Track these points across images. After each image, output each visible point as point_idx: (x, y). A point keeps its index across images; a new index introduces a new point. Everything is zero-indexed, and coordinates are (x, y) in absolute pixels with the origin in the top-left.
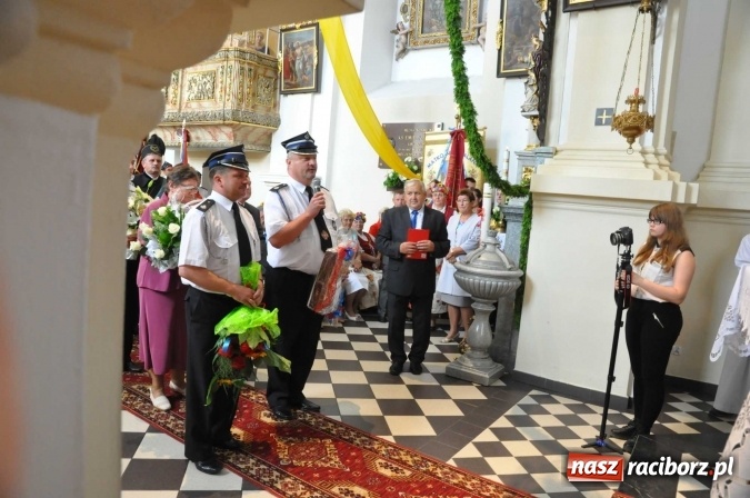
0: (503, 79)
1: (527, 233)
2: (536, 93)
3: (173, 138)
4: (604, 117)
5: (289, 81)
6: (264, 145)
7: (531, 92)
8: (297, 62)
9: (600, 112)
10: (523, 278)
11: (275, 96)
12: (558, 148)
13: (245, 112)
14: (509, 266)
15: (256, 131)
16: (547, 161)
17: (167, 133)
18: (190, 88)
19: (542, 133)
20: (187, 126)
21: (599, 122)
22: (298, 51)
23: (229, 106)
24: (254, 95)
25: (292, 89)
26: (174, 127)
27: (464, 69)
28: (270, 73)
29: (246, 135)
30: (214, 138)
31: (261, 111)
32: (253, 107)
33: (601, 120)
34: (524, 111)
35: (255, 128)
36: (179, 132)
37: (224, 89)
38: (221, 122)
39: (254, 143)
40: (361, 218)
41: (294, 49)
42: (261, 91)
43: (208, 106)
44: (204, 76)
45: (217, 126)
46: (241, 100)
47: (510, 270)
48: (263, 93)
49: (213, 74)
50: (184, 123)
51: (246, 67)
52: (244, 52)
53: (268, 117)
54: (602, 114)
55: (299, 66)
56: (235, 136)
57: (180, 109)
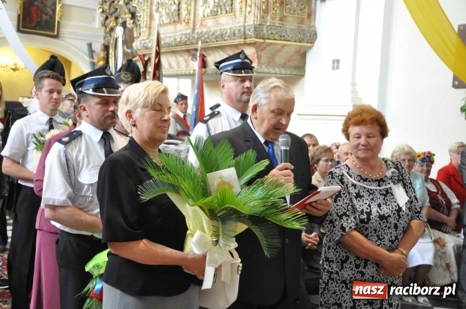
3: (187, 65)
6: (295, 68)
11: (309, 3)
15: (286, 49)
17: (181, 59)
20: (202, 49)
23: (251, 21)
24: (281, 3)
26: (188, 51)
29: (273, 56)
31: (291, 24)
32: (281, 19)
35: (285, 45)
36: (194, 57)
38: (242, 41)
39: (284, 66)
40: (428, 159)
43: (226, 23)
46: (266, 11)
50: (200, 44)
53: (300, 31)
57: (194, 29)
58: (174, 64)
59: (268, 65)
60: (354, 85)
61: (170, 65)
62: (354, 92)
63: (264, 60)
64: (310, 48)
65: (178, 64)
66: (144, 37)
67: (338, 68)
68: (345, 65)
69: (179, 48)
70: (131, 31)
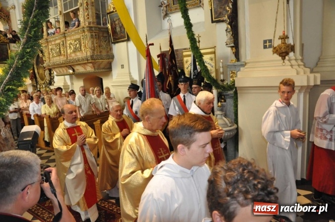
0: (215, 24)
1: (236, 106)
2: (232, 35)
3: (67, 71)
4: (268, 44)
5: (115, 37)
6: (108, 68)
7: (229, 35)
8: (117, 28)
9: (265, 42)
10: (237, 129)
11: (110, 45)
12: (246, 62)
13: (97, 55)
14: (230, 125)
16: (242, 69)
17: (64, 69)
18: (70, 47)
19: (237, 55)
21: (265, 47)
22: (117, 22)
23: (89, 54)
24: (99, 46)
25: (117, 41)
26: (66, 66)
27: (193, 35)
28: (105, 35)
29: (99, 65)
30: (85, 69)
31: (104, 53)
32: (100, 52)
33: (266, 45)
34: (227, 45)
35: (102, 62)
36: (69, 68)
37: (85, 46)
38: (87, 62)
39: (104, 68)
41: (115, 22)
42: (102, 44)
43: (79, 55)
44: (75, 41)
45: (85, 64)
46: (94, 50)
47: (230, 126)
48: (104, 44)
49: (79, 40)
51: (94, 34)
52: (91, 27)
53: (108, 55)
54: (266, 43)
55: (118, 29)
56: (94, 67)
57: (67, 58)
58: (61, 71)
59: (98, 69)
60: (130, 73)
61: (60, 71)
62: (130, 76)
63: (96, 67)
64: (112, 61)
65: (63, 71)
66: (47, 62)
67: (123, 68)
68: (126, 66)
69: (62, 65)
70: (42, 58)
